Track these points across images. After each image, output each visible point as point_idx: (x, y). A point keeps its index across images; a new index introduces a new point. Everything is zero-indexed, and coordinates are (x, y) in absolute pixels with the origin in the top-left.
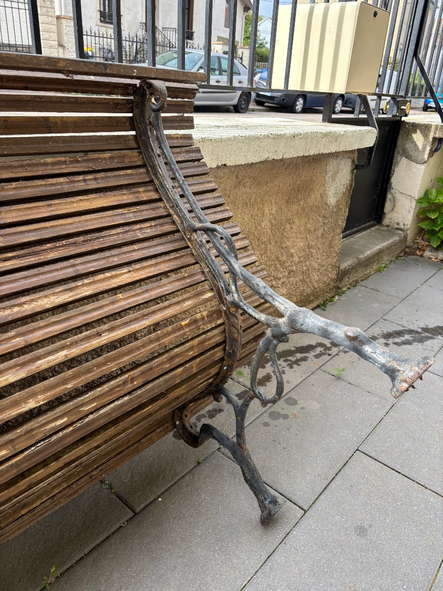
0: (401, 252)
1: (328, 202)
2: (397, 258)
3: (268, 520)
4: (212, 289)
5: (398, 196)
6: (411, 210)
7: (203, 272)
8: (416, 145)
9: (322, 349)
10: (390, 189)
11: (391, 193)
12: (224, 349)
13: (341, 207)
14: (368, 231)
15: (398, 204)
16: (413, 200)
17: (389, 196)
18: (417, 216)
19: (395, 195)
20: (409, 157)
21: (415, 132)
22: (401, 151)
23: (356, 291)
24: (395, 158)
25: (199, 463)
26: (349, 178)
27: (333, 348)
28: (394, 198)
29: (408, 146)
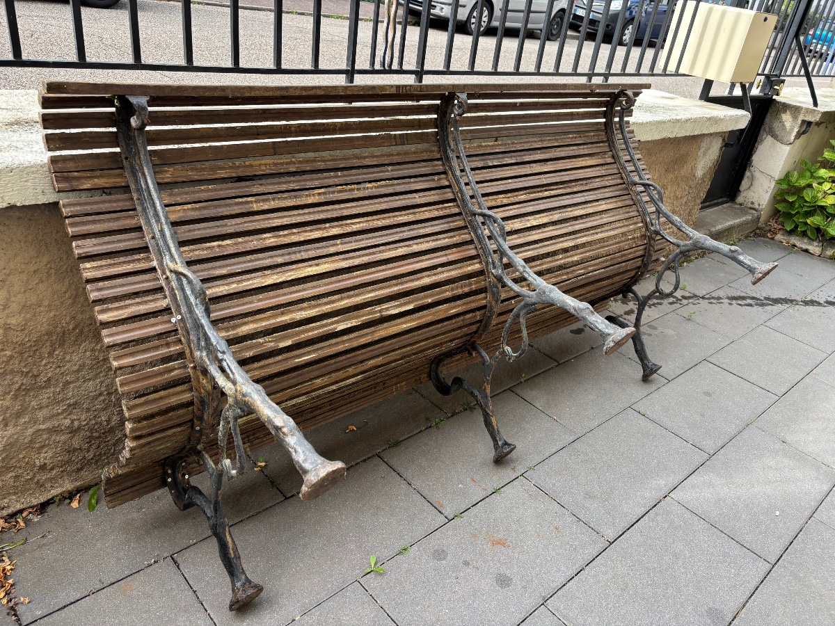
0: (751, 232)
1: (696, 174)
2: (747, 237)
3: (646, 379)
4: (642, 222)
5: (757, 174)
6: (768, 190)
7: (638, 211)
8: (784, 125)
9: (675, 300)
10: (750, 166)
11: (750, 171)
12: (643, 260)
13: (705, 179)
14: (720, 207)
15: (756, 184)
16: (772, 180)
17: (747, 174)
18: (774, 197)
19: (755, 174)
20: (775, 137)
21: (785, 112)
22: (767, 129)
23: (703, 261)
24: (760, 135)
25: (592, 348)
26: (717, 154)
27: (683, 300)
28: (753, 176)
29: (776, 125)
